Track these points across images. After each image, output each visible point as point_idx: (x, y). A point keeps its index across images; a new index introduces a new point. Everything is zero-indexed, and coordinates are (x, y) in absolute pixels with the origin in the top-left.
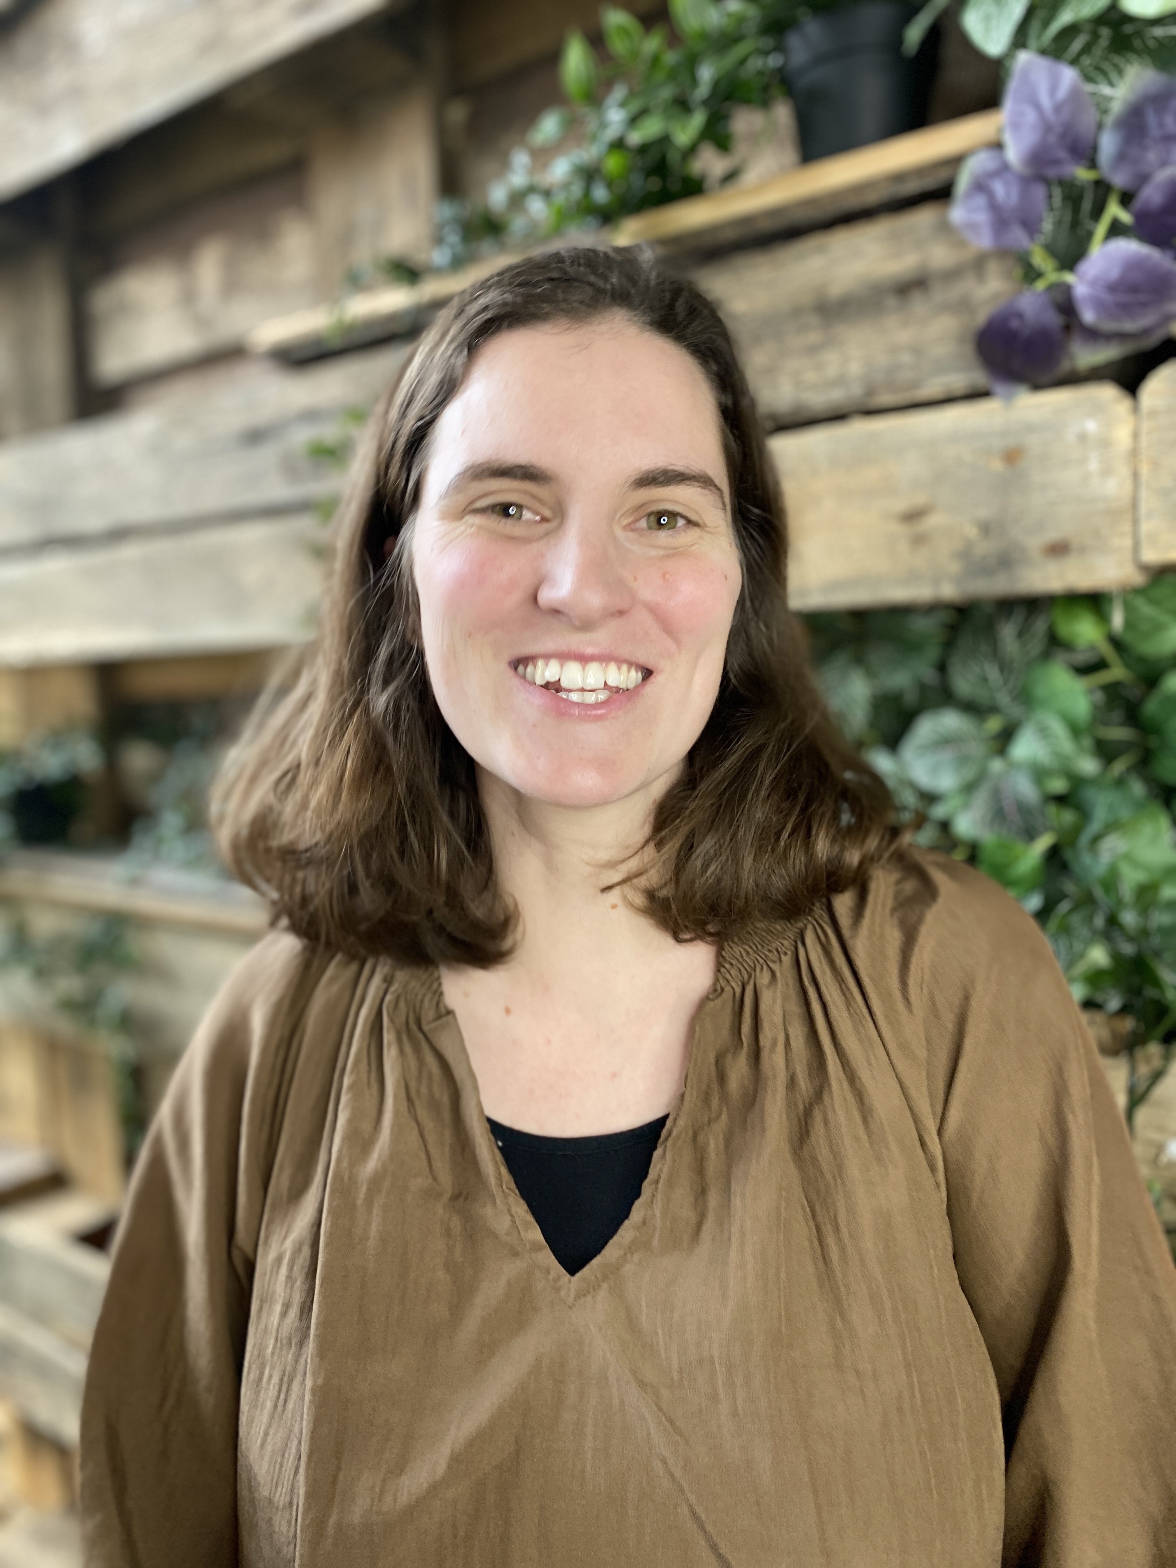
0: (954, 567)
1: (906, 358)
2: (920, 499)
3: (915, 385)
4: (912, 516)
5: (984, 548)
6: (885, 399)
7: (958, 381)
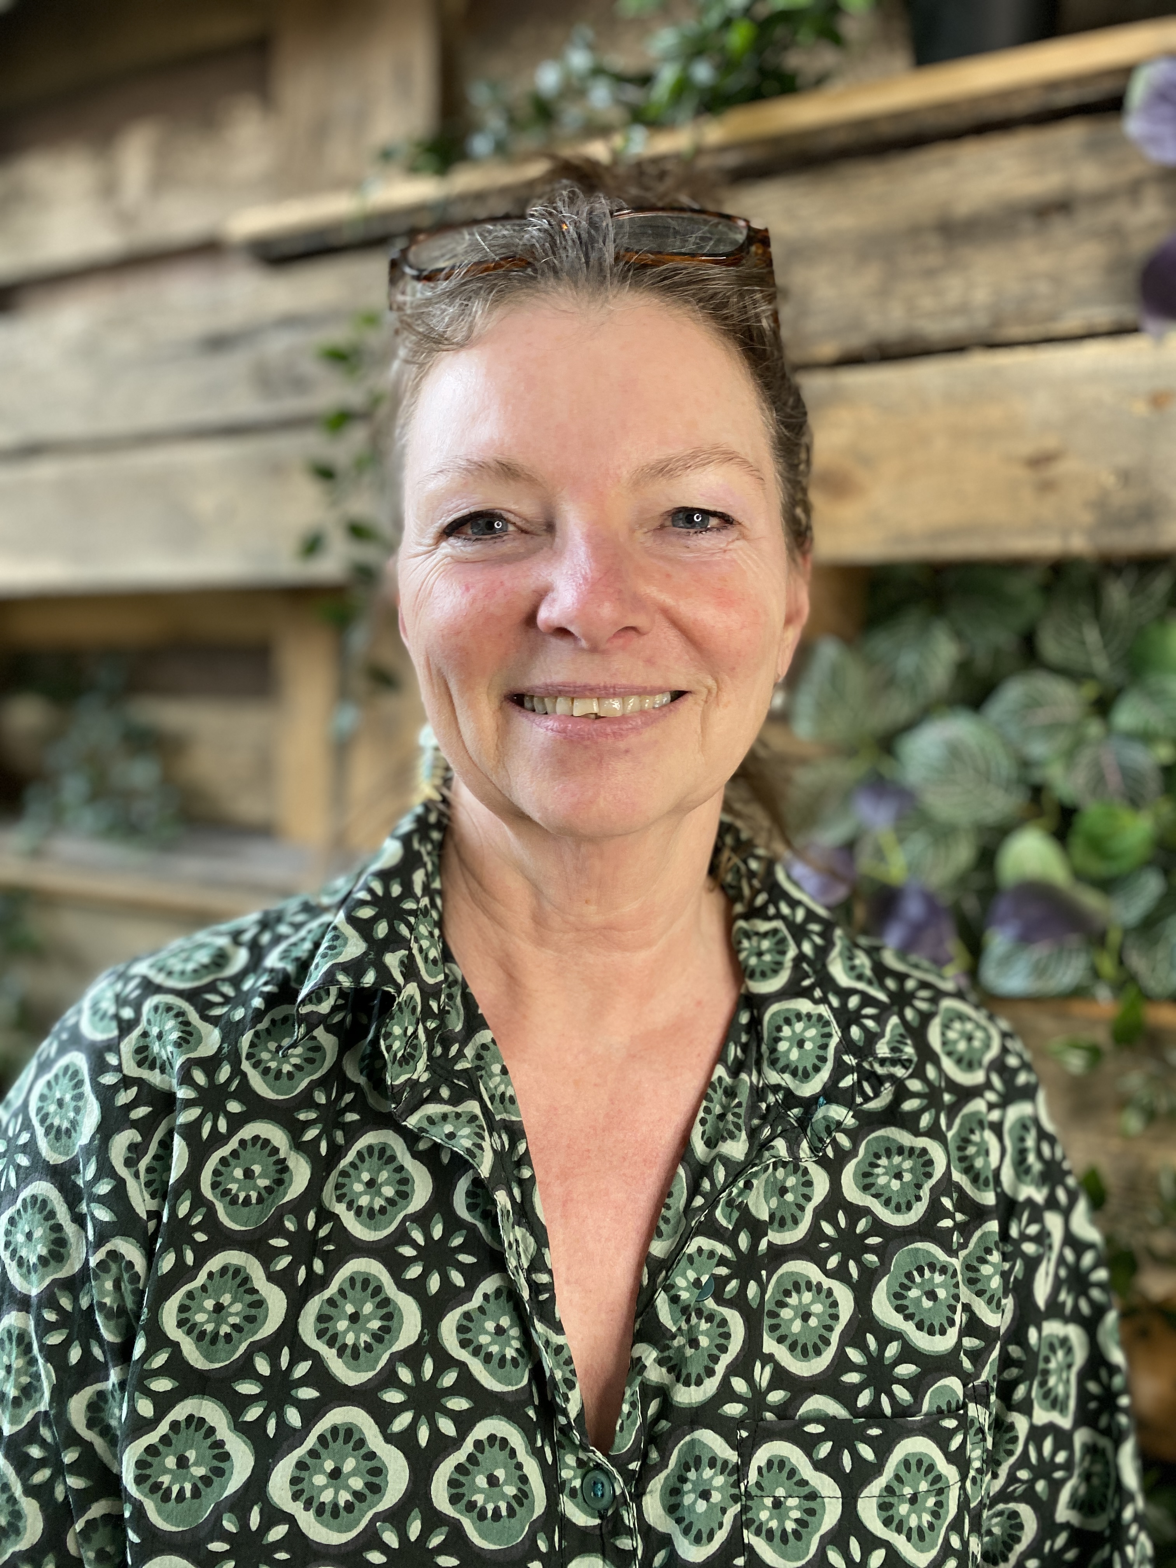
0: (1087, 518)
1: (1043, 288)
2: (1050, 442)
3: (1053, 317)
4: (1039, 461)
5: (1122, 498)
6: (1015, 331)
7: (1102, 315)
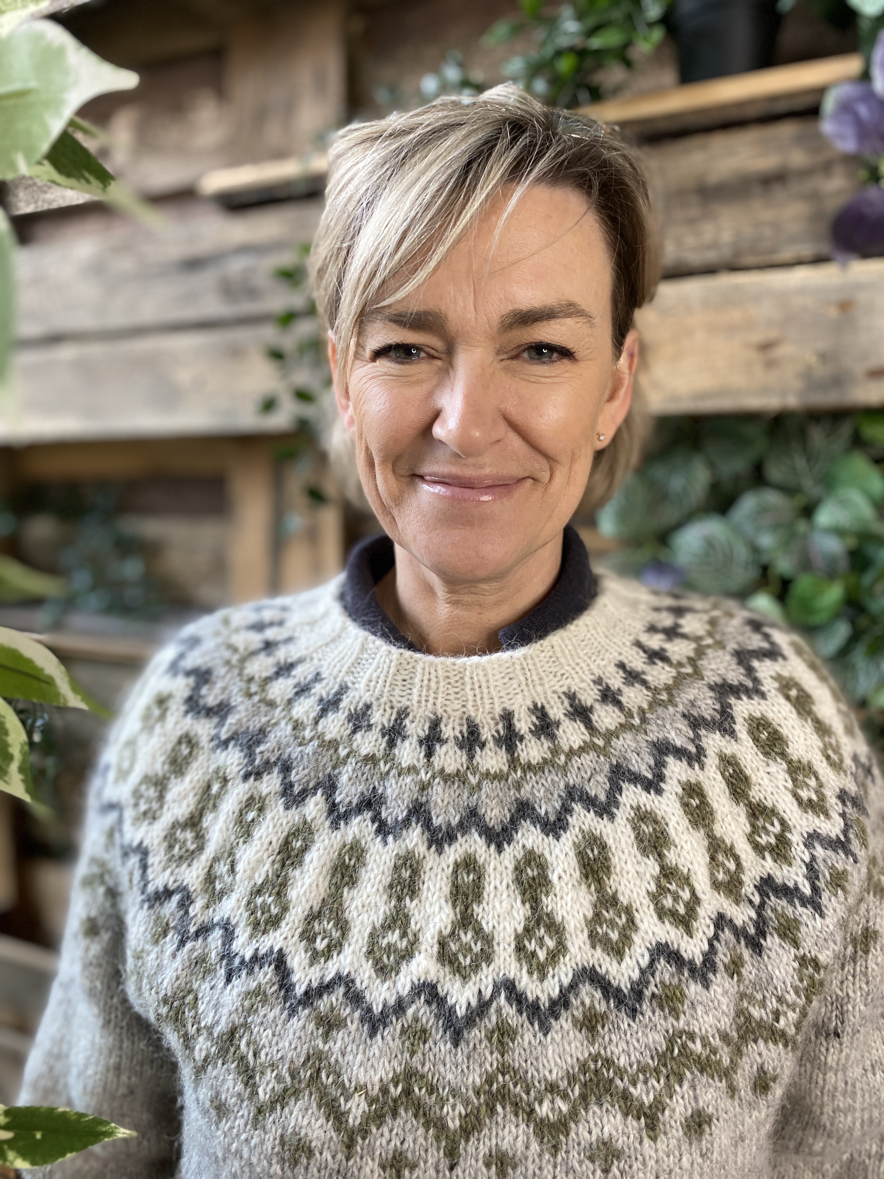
0: (797, 384)
1: (767, 231)
2: (773, 334)
3: (773, 251)
4: (766, 347)
5: (821, 371)
6: (749, 260)
7: (807, 250)
